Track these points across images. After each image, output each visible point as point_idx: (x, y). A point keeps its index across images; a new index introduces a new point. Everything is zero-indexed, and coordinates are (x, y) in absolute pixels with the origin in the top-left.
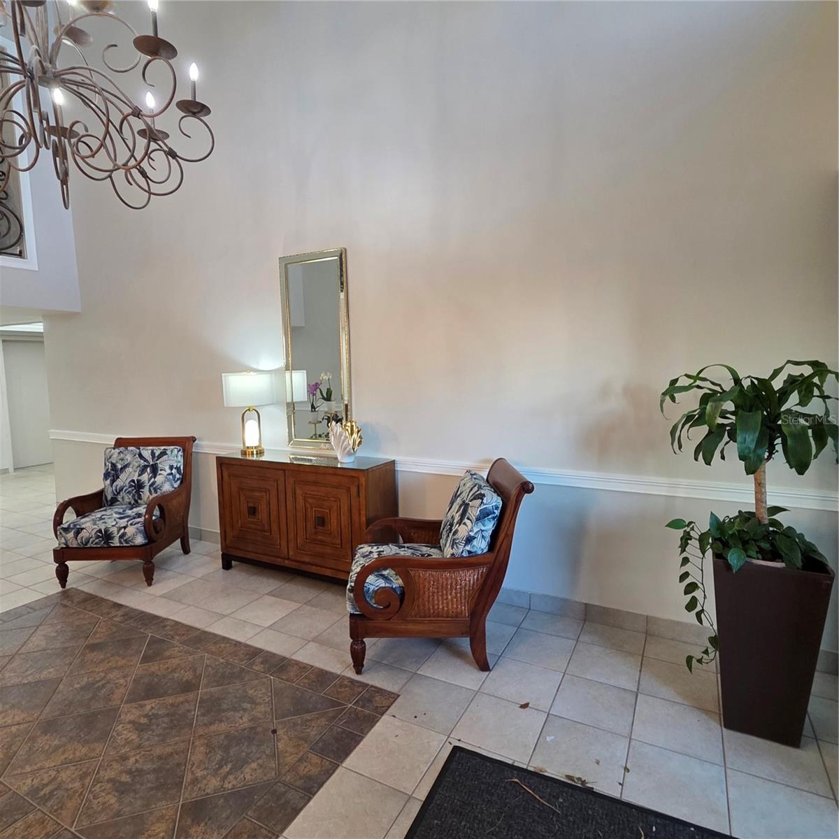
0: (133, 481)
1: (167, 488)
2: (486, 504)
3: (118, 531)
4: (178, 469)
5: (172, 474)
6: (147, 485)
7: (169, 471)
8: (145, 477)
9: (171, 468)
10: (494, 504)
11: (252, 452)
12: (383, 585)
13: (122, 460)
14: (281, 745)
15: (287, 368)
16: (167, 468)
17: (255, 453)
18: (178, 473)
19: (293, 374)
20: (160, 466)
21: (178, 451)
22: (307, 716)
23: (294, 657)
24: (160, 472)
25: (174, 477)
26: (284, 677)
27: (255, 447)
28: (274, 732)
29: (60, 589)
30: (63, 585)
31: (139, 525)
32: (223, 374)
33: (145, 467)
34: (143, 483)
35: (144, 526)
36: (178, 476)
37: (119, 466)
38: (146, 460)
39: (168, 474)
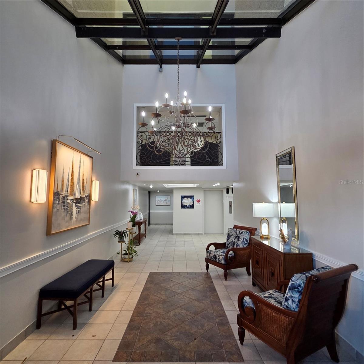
0: (232, 241)
1: (241, 246)
2: (293, 282)
3: (218, 257)
4: (246, 240)
5: (243, 241)
6: (236, 243)
7: (243, 240)
8: (236, 240)
9: (244, 239)
10: (298, 283)
11: (264, 237)
12: (251, 305)
13: (231, 233)
14: (191, 343)
15: (279, 202)
16: (242, 238)
17: (265, 238)
18: (246, 241)
19: (281, 204)
20: (240, 237)
21: (247, 233)
22: (208, 343)
23: (231, 324)
24: (240, 240)
25: (244, 242)
26: (219, 328)
27: (266, 235)
28: (195, 339)
29: (207, 272)
30: (207, 271)
31: (223, 256)
32: (253, 204)
33: (237, 237)
34: (235, 243)
35: (225, 257)
36: (246, 242)
37: (230, 235)
38: (237, 234)
39: (242, 241)
